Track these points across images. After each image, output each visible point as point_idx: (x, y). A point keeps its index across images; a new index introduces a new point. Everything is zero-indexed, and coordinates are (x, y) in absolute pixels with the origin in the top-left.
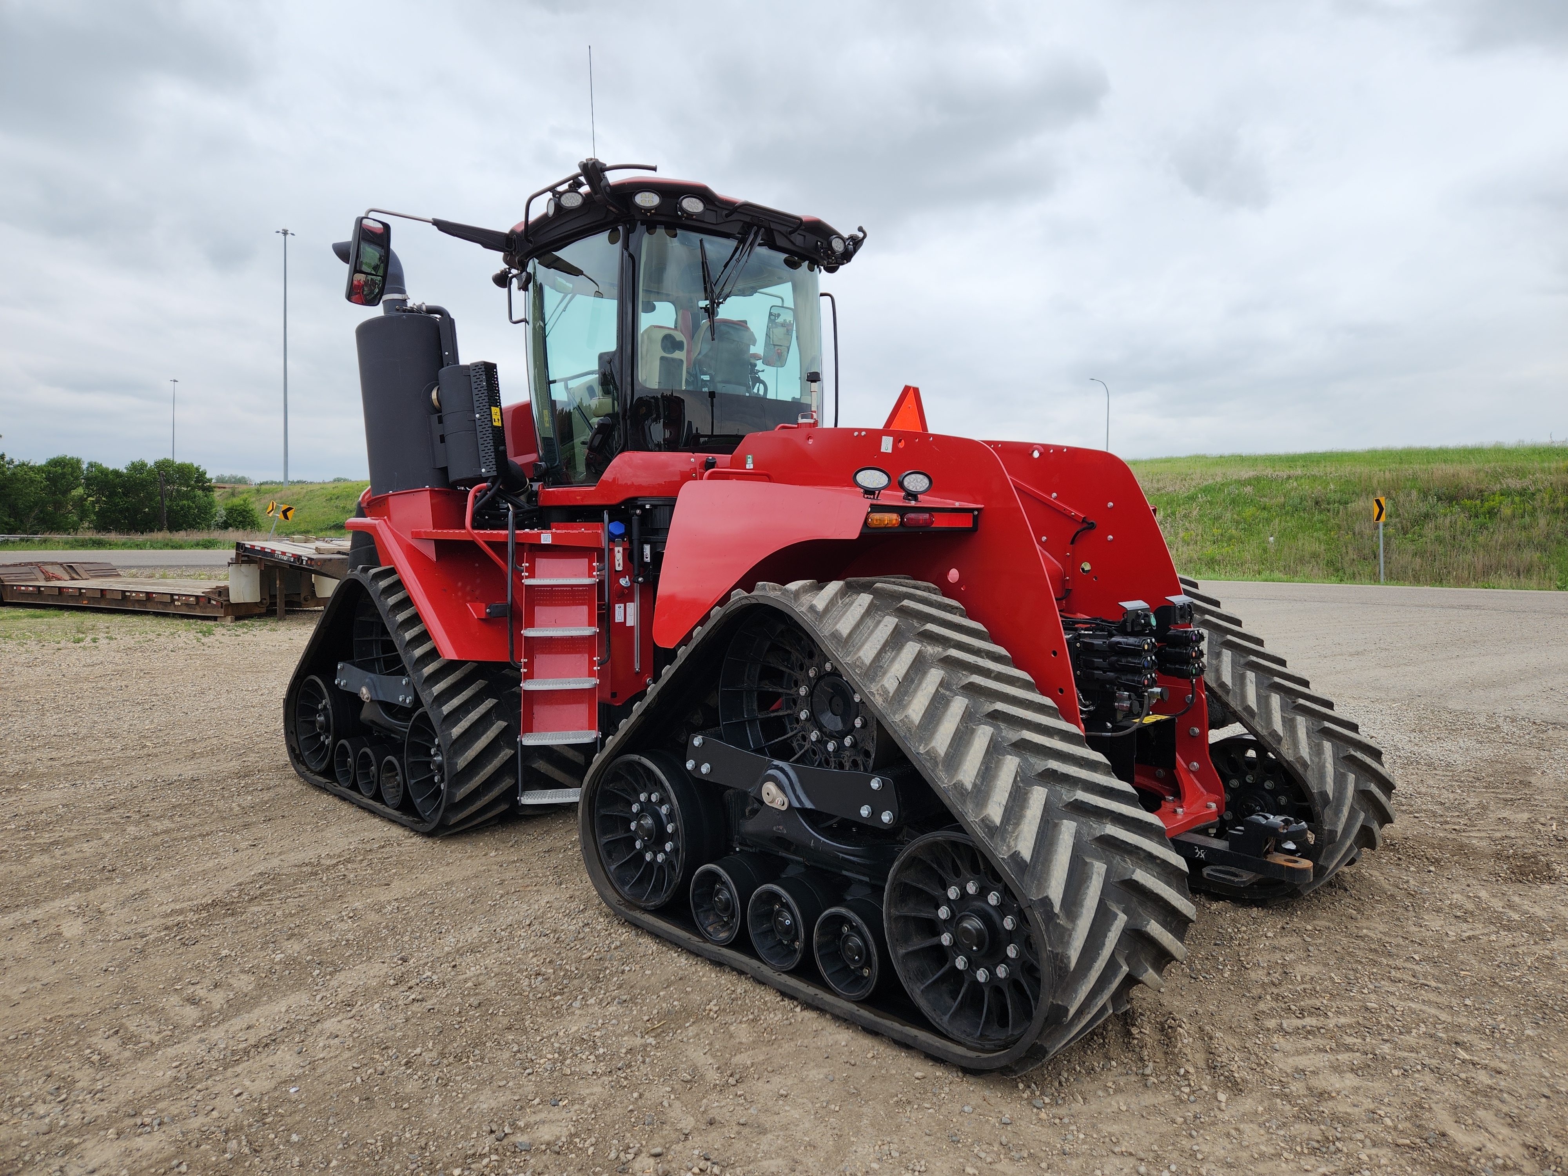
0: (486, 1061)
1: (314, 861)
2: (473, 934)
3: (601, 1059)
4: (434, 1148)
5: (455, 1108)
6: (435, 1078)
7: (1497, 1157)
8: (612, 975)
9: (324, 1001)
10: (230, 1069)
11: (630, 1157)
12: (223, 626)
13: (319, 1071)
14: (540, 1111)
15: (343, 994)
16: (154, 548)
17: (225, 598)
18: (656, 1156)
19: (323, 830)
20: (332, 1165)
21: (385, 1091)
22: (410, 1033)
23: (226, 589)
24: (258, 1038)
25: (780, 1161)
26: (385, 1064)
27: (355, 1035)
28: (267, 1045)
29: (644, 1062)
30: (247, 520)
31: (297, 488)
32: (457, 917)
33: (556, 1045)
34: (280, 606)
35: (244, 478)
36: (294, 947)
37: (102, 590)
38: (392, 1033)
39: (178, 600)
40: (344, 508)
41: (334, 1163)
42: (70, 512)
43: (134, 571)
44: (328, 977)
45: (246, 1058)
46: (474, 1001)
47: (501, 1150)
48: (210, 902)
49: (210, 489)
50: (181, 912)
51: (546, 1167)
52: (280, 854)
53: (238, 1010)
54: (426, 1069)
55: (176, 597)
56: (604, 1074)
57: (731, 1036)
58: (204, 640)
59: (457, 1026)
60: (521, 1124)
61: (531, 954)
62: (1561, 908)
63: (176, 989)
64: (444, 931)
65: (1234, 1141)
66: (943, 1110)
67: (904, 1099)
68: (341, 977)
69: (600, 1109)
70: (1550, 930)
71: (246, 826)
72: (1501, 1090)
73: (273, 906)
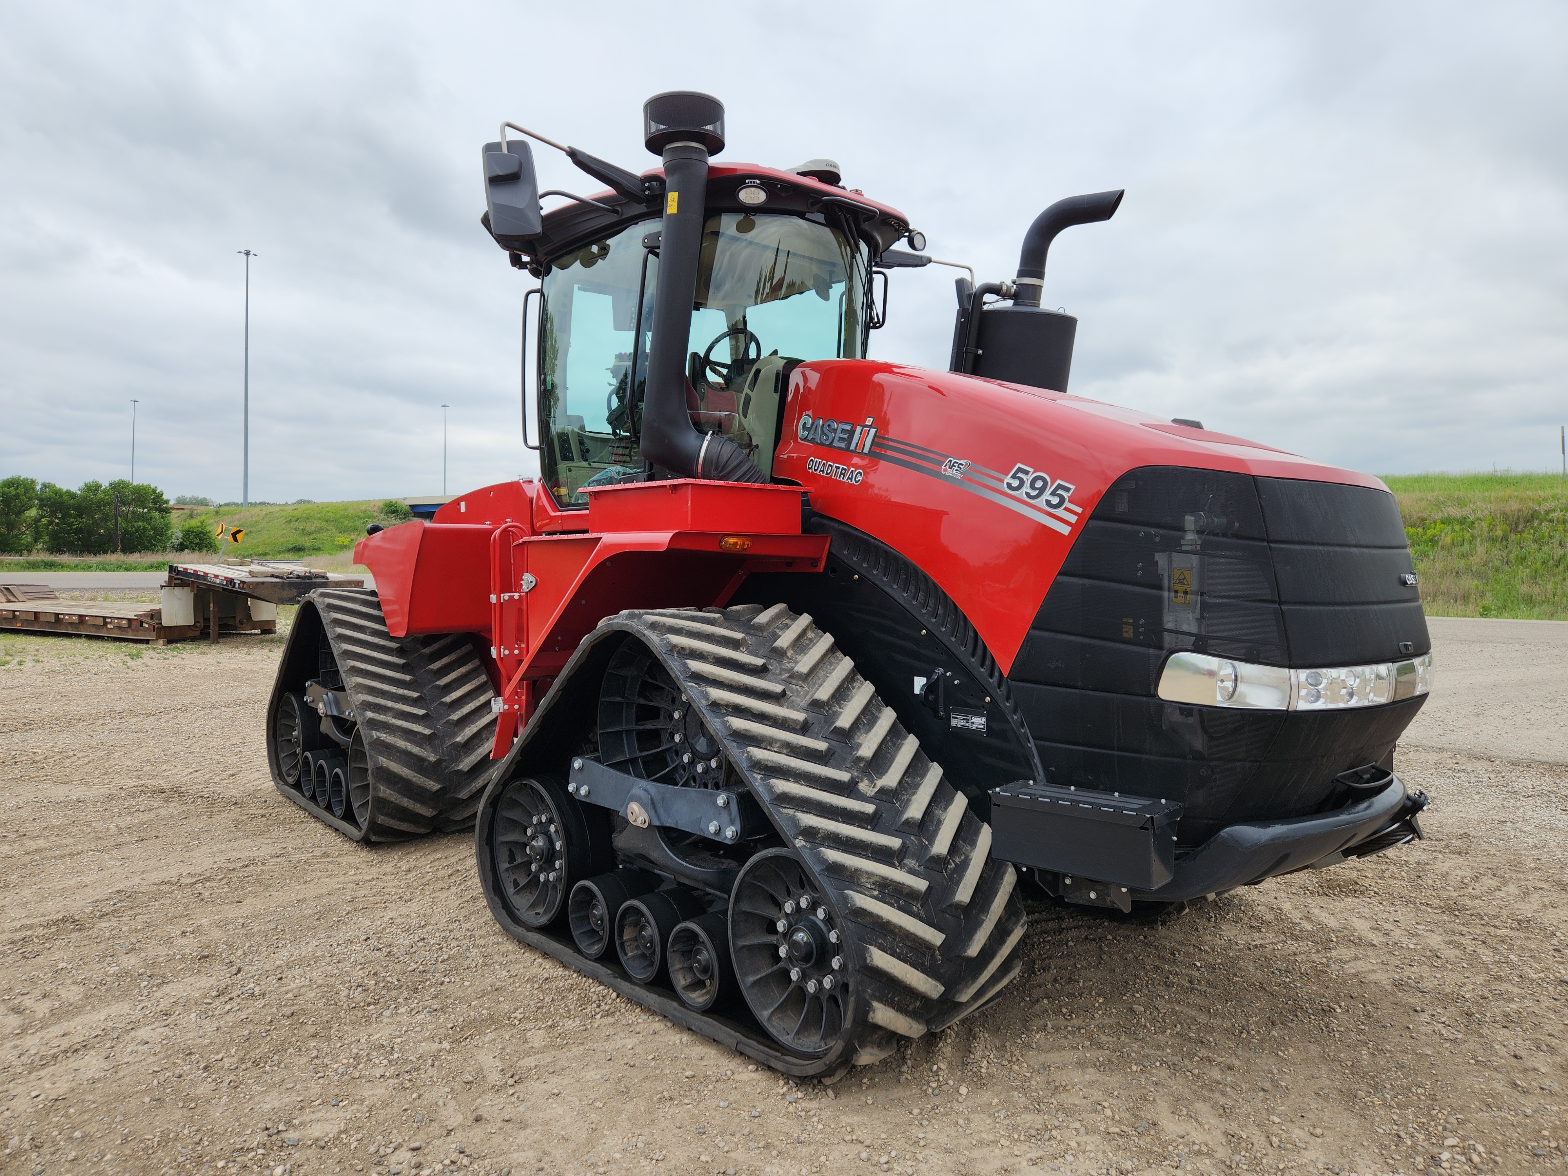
0: (282, 1065)
1: (174, 880)
2: (308, 949)
3: (394, 1063)
4: (206, 1143)
5: (240, 1108)
6: (228, 1081)
7: (1194, 1143)
8: (430, 986)
9: (144, 1010)
10: (35, 1073)
11: (389, 1151)
12: (154, 649)
13: (121, 1074)
14: (319, 1111)
15: (164, 1004)
16: (107, 570)
17: (157, 621)
18: (414, 1149)
19: (192, 850)
20: (105, 1159)
21: (176, 1092)
22: (217, 1040)
23: (159, 612)
24: (71, 1043)
25: (531, 1154)
26: (185, 1068)
27: (164, 1042)
28: (76, 1051)
29: (433, 1066)
30: (205, 541)
31: (256, 510)
32: (298, 933)
33: (355, 1051)
34: (213, 629)
35: (205, 499)
36: (131, 961)
37: (36, 613)
38: (201, 1040)
39: (110, 623)
40: (303, 530)
41: (108, 1157)
42: (23, 533)
43: (76, 593)
44: (154, 989)
45: (53, 1063)
46: (287, 1011)
47: (268, 1145)
48: (61, 918)
49: (167, 511)
50: (31, 927)
51: (308, 1160)
52: (143, 872)
53: (59, 1019)
54: (222, 1073)
55: (109, 620)
56: (392, 1077)
57: (526, 1041)
58: (131, 663)
59: (264, 1034)
60: (296, 1122)
61: (359, 967)
62: (1355, 919)
63: (4, 1000)
64: (280, 945)
65: (960, 1129)
66: (701, 1105)
67: (667, 1096)
68: (166, 989)
69: (377, 1109)
70: (1335, 940)
71: (117, 846)
72: (1226, 1085)
73: (122, 923)
